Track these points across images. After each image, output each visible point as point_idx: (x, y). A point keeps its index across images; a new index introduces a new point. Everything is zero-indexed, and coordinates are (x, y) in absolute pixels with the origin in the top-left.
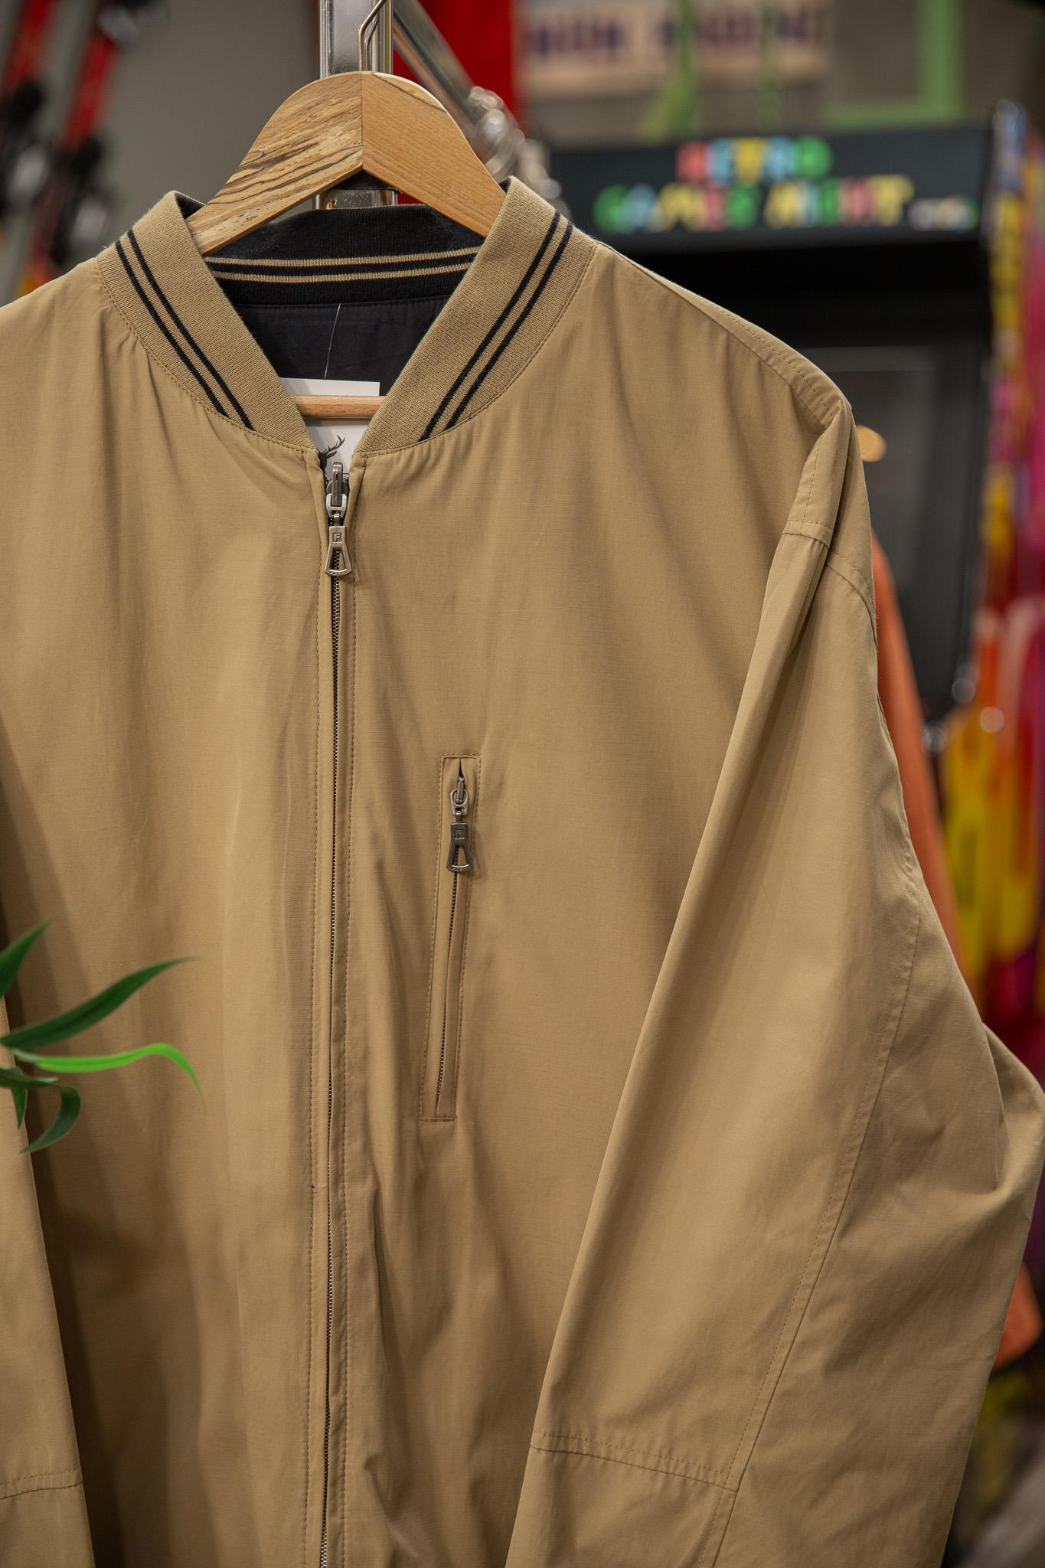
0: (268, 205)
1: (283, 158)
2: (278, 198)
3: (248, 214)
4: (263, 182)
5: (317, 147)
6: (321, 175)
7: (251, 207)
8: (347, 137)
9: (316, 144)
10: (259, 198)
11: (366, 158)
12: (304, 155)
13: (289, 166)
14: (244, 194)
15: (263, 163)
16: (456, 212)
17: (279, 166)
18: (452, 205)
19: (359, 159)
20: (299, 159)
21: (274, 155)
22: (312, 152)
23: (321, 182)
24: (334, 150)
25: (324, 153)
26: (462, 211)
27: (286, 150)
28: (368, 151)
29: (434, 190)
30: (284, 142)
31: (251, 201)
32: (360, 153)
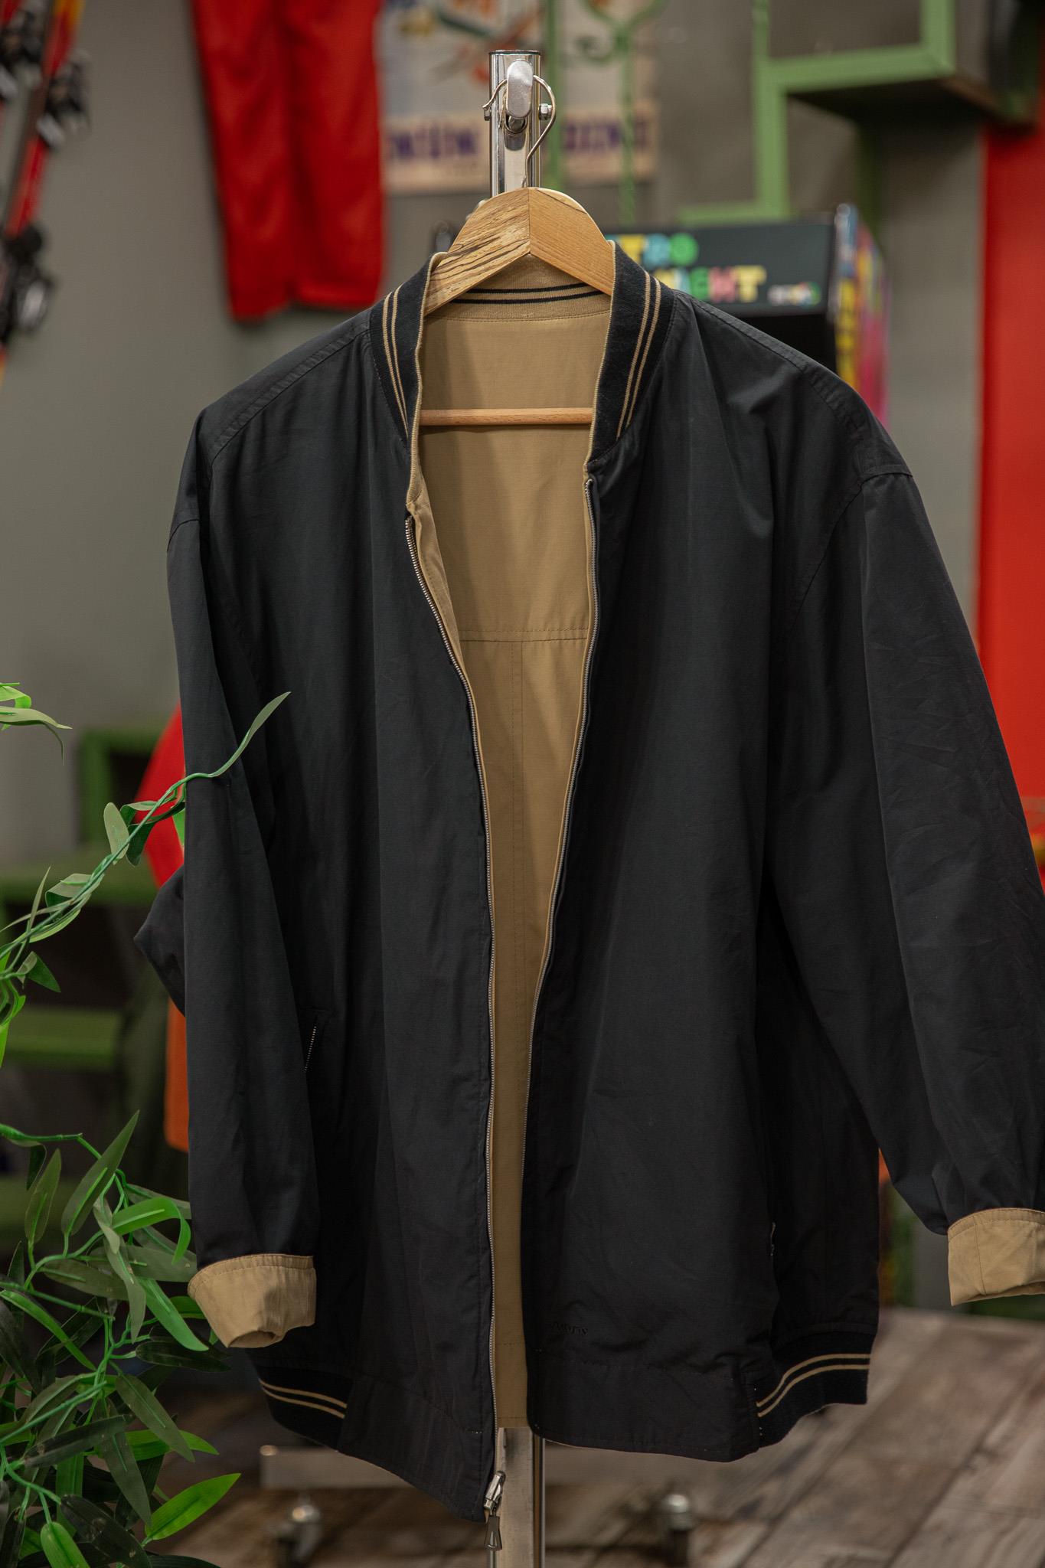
0: (467, 280)
1: (476, 248)
2: (474, 275)
3: (453, 287)
4: (462, 265)
5: (500, 240)
6: (502, 259)
7: (454, 283)
8: (519, 232)
9: (498, 238)
10: (460, 276)
11: (532, 246)
12: (491, 245)
13: (480, 253)
14: (450, 273)
15: (462, 252)
16: (595, 281)
17: (473, 254)
18: (592, 277)
19: (528, 247)
20: (487, 248)
21: (470, 246)
22: (496, 243)
23: (502, 264)
24: (510, 242)
25: (504, 244)
26: (598, 280)
27: (478, 243)
28: (533, 242)
29: (580, 267)
30: (476, 237)
31: (455, 278)
32: (528, 244)
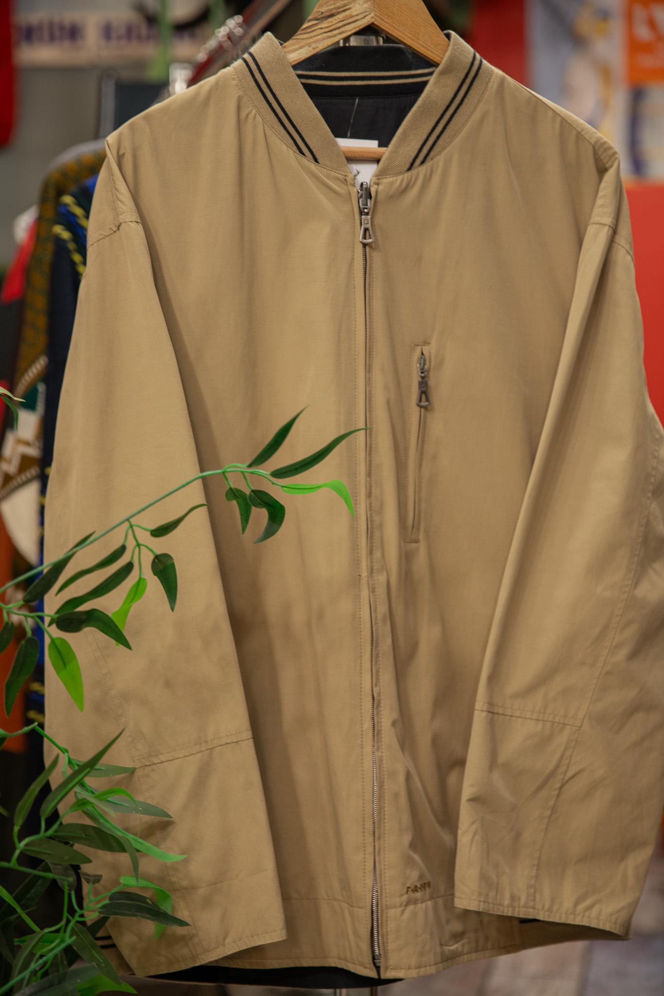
0: (325, 41)
1: (332, 15)
2: (330, 37)
3: (314, 45)
4: (321, 28)
5: (350, 11)
6: (352, 25)
7: (315, 42)
8: (366, 5)
9: (350, 9)
10: (319, 37)
11: (376, 17)
12: (344, 14)
13: (335, 20)
14: (312, 34)
15: (322, 18)
16: (423, 48)
17: (330, 20)
18: (420, 45)
19: (372, 18)
20: (340, 16)
21: (328, 14)
22: (348, 13)
23: (352, 29)
24: (359, 12)
25: (354, 14)
26: (425, 48)
27: (334, 11)
28: (377, 14)
29: (411, 36)
30: (333, 7)
31: (315, 38)
32: (372, 15)
